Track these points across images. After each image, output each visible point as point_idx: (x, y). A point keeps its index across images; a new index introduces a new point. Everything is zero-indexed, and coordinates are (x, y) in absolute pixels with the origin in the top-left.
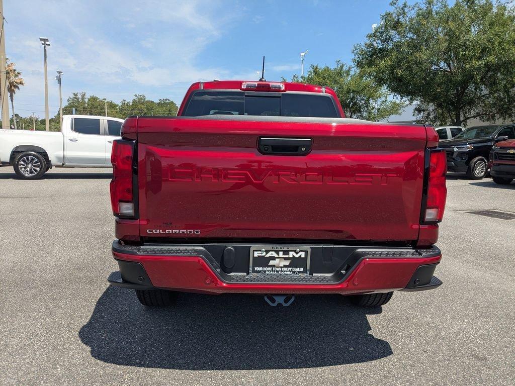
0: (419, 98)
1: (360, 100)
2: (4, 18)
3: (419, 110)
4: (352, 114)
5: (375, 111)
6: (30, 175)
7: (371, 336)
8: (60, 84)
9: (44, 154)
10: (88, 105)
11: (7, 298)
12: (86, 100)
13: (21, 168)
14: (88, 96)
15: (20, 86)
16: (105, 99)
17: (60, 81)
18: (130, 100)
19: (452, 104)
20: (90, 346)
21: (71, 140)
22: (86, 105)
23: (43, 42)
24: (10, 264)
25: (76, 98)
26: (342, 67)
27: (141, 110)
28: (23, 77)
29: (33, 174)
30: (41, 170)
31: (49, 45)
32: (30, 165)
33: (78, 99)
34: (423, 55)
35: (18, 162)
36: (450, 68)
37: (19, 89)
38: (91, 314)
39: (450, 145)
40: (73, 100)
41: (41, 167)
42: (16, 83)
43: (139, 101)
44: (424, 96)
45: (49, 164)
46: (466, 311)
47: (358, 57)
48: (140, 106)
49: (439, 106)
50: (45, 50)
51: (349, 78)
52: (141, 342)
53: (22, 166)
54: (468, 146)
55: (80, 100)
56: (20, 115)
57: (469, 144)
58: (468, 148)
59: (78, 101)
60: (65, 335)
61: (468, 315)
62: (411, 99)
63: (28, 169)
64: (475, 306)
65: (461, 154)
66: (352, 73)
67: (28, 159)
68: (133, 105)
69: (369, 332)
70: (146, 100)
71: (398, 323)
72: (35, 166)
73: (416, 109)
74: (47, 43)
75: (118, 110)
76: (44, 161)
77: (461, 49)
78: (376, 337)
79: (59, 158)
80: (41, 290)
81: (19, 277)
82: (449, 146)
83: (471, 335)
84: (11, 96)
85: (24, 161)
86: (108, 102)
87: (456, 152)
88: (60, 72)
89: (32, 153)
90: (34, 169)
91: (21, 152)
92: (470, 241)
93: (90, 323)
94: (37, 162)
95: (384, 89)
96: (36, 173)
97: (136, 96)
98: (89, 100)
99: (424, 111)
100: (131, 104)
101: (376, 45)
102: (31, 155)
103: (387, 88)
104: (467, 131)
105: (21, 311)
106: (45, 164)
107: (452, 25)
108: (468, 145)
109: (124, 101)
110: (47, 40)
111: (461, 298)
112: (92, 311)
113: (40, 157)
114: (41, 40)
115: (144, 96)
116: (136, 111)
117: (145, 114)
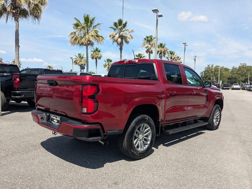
12: (213, 68)
14: (214, 66)
17: (195, 60)
18: (237, 66)
22: (213, 70)
23: (184, 45)
25: (209, 67)
27: (243, 71)
33: (210, 67)
40: (207, 68)
43: (243, 67)
48: (242, 69)
59: (210, 68)
68: (238, 69)
70: (247, 65)
74: (186, 44)
75: (230, 72)
86: (224, 68)
97: (241, 64)
98: (215, 68)
109: (234, 67)
110: (186, 43)
116: (239, 72)
117: (245, 73)
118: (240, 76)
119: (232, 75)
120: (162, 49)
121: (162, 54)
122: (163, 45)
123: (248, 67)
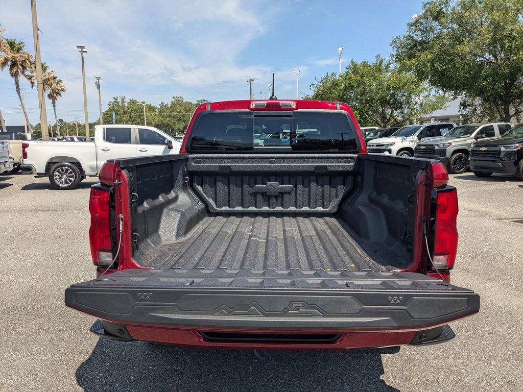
0: (464, 92)
1: (401, 97)
2: (39, 29)
3: (464, 105)
4: (392, 110)
5: (418, 107)
6: (66, 185)
7: (382, 382)
8: (99, 89)
9: (78, 164)
10: (128, 108)
11: (14, 328)
12: (126, 104)
13: (56, 179)
14: (127, 100)
15: (62, 93)
16: (144, 103)
17: (99, 87)
18: (168, 102)
19: (501, 98)
20: (84, 388)
21: (103, 150)
22: (126, 109)
23: (80, 50)
24: (26, 289)
25: (116, 102)
26: (381, 61)
27: (180, 112)
28: (64, 84)
29: (68, 185)
30: (75, 180)
31: (86, 52)
32: (65, 176)
33: (118, 103)
34: (466, 48)
35: (53, 173)
36: (497, 60)
37: (60, 95)
38: (93, 348)
39: (496, 144)
40: (113, 104)
41: (76, 178)
42: (58, 90)
43: (178, 103)
44: (469, 91)
45: (83, 174)
46: (495, 351)
47: (397, 51)
48: (178, 108)
49: (486, 100)
50: (83, 58)
51: (389, 74)
52: (136, 384)
53: (57, 177)
54: (517, 145)
55: (120, 104)
56: (65, 120)
57: (518, 143)
58: (517, 147)
59: (118, 105)
60: (62, 373)
61: (497, 355)
62: (455, 93)
63: (63, 180)
64: (507, 343)
65: (509, 154)
66: (392, 67)
67: (62, 170)
68: (171, 107)
69: (382, 377)
70: (184, 101)
71: (415, 366)
72: (69, 177)
73: (461, 104)
74: (84, 50)
75: (157, 113)
76: (78, 172)
77: (506, 41)
78: (388, 383)
79: (92, 168)
80: (50, 319)
81: (32, 303)
82: (495, 146)
83: (496, 381)
84: (54, 103)
85: (59, 172)
86: (147, 105)
87: (503, 152)
88: (99, 78)
89: (66, 163)
90: (69, 180)
91: (56, 163)
92: (511, 260)
93: (90, 359)
94: (71, 173)
95: (426, 84)
96: (71, 184)
97: (174, 97)
98: (129, 104)
99: (469, 105)
100: (169, 106)
101: (415, 37)
102: (65, 166)
103: (429, 83)
104: (517, 128)
105: (25, 344)
106: (79, 174)
107: (496, 15)
108: (516, 143)
109: (163, 103)
110: (83, 47)
111: (492, 333)
112: (95, 345)
113: (74, 167)
114: (78, 47)
115: (182, 98)
116: (174, 113)
117: (183, 116)
118: (175, 120)
119: (163, 119)
120: (17, 55)
121: (18, 67)
122: (16, 46)
123: (186, 103)
